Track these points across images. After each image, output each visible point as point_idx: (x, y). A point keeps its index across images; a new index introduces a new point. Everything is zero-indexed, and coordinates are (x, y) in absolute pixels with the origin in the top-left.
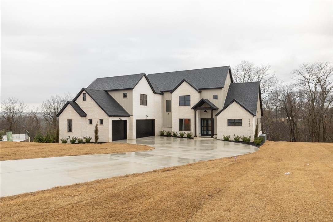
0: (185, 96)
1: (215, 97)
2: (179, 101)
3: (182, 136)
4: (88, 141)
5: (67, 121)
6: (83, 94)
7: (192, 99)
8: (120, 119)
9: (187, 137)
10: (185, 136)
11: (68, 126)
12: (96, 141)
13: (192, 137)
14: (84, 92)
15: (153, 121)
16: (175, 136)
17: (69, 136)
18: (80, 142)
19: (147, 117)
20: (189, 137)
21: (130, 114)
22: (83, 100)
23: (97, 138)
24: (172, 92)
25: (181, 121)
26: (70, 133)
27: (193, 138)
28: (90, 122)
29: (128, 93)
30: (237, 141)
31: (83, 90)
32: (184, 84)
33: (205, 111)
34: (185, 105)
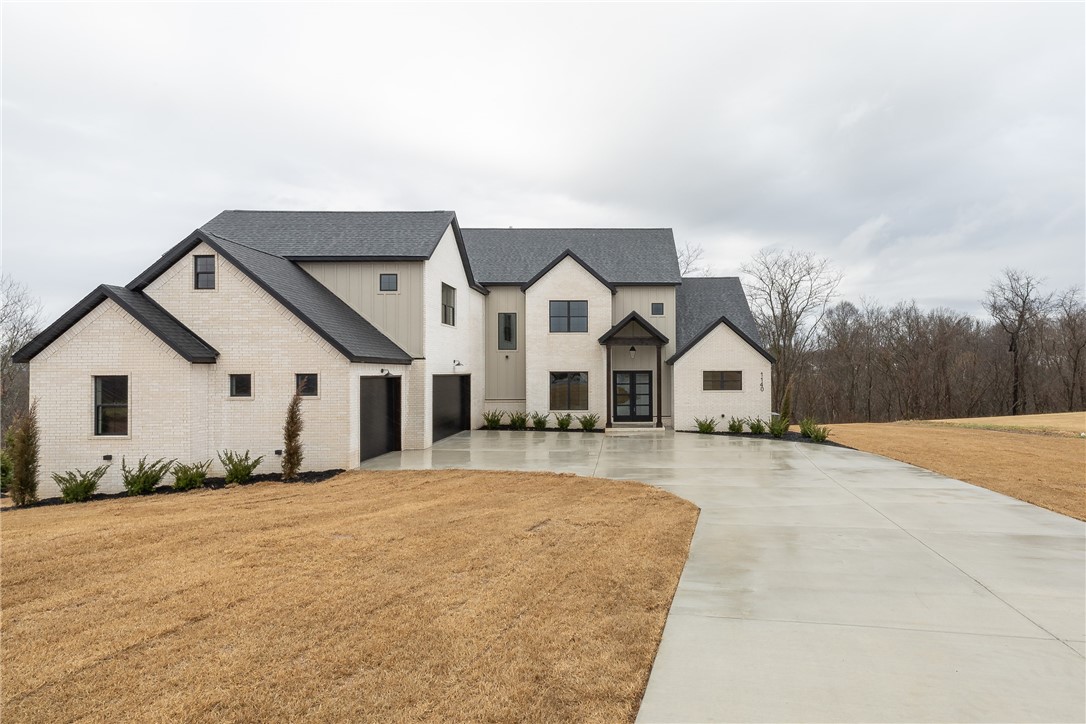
0: (569, 302)
1: (658, 309)
2: (550, 317)
3: (563, 427)
4: (242, 475)
5: (90, 382)
6: (196, 257)
7: (592, 312)
8: (382, 371)
9: (581, 427)
10: (575, 424)
11: (97, 408)
12: (292, 471)
13: (597, 426)
14: (203, 250)
15: (465, 380)
16: (540, 426)
17: (108, 458)
18: (192, 481)
19: (458, 364)
20: (589, 427)
21: (412, 354)
22: (197, 287)
23: (293, 455)
24: (524, 287)
25: (556, 377)
26: (110, 443)
27: (602, 431)
28: (241, 385)
29: (404, 274)
30: (735, 431)
31: (196, 239)
32: (568, 264)
33: (633, 349)
34: (569, 331)
